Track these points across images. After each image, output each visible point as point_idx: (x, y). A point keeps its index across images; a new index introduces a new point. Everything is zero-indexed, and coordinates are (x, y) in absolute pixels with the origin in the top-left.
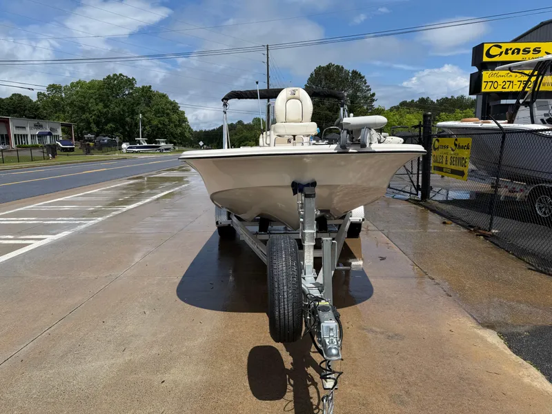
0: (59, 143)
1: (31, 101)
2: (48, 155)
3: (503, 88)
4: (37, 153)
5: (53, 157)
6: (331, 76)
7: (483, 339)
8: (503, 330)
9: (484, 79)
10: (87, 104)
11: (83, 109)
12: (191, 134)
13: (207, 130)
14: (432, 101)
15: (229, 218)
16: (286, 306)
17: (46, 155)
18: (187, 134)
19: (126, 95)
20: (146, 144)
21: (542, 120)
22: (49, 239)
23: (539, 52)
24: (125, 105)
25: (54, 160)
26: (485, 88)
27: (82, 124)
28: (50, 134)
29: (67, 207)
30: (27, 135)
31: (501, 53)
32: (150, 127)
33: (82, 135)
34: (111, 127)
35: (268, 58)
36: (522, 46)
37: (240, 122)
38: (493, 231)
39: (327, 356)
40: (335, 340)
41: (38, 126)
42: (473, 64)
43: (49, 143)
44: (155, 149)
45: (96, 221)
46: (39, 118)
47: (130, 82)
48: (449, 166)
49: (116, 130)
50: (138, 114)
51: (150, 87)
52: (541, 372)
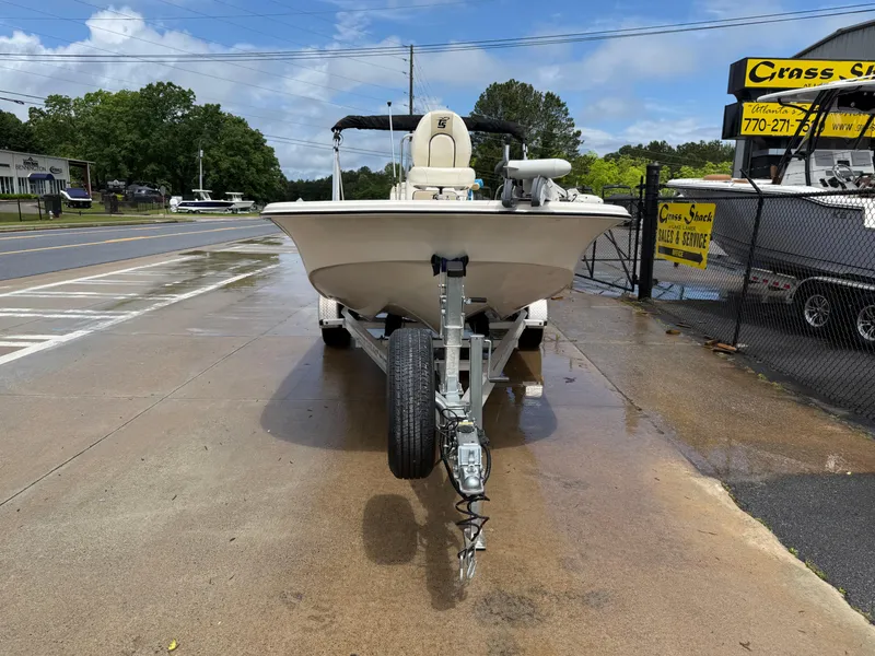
0: (65, 193)
1: (18, 122)
2: (47, 212)
3: (773, 130)
4: (29, 208)
5: (57, 215)
6: (512, 100)
7: (700, 490)
8: (731, 479)
9: (745, 115)
10: (113, 131)
11: (106, 138)
12: (285, 186)
13: (310, 180)
14: (670, 148)
15: (340, 316)
16: (412, 425)
17: (43, 212)
18: (277, 186)
19: (178, 117)
20: (209, 200)
21: (822, 181)
22: (53, 340)
23: (830, 75)
24: (175, 134)
25: (57, 220)
26: (747, 129)
27: (104, 164)
28: (50, 177)
29: (81, 294)
30: (11, 178)
31: (773, 75)
32: (217, 172)
33: (105, 181)
34: (153, 170)
35: (412, 66)
36: (804, 65)
37: (365, 170)
38: (739, 345)
39: (465, 488)
40: (476, 469)
41: (30, 164)
42: (730, 91)
43: (48, 192)
44: (225, 208)
45: (129, 317)
46: (32, 151)
47: (185, 97)
48: (681, 247)
49: (162, 175)
50: (197, 150)
51: (218, 106)
52: (774, 532)
